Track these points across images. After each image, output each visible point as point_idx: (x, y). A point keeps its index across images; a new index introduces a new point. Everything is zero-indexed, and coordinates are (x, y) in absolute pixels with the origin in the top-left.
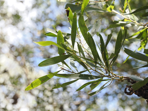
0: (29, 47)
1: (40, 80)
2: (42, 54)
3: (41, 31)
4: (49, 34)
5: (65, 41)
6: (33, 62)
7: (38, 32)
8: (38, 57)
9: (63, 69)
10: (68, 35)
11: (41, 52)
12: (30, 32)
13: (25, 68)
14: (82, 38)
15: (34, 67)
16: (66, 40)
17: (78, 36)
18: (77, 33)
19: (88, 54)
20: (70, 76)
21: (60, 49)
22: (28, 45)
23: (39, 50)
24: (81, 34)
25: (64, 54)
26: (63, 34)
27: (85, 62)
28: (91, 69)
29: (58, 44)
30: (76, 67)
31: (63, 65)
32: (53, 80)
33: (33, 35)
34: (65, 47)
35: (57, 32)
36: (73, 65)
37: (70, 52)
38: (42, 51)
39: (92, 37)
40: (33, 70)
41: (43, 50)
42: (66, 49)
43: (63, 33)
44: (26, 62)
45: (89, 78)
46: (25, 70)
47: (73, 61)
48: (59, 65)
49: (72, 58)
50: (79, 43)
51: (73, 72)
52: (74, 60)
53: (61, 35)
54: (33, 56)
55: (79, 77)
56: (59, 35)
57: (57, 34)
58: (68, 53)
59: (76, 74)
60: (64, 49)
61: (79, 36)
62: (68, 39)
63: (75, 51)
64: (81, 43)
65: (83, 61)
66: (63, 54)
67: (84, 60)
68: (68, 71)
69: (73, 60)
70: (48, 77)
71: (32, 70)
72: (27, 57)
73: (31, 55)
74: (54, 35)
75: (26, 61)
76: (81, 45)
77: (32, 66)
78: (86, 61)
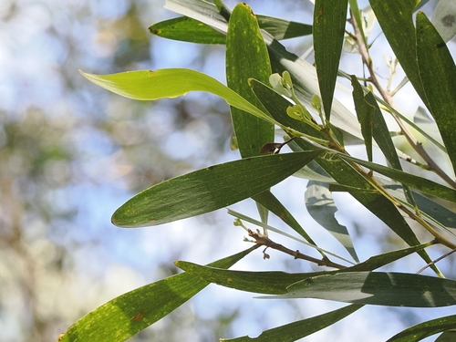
0: (45, 123)
1: (123, 309)
2: (127, 168)
3: (119, 23)
4: (176, 26)
5: (279, 69)
6: (69, 216)
7: (102, 29)
8: (97, 184)
9: (263, 241)
10: (296, 30)
11: (120, 153)
12: (52, 31)
13: (22, 252)
14: (383, 54)
15: (77, 245)
16: (285, 62)
17: (359, 36)
18: (350, 21)
19: (419, 148)
20: (310, 281)
21: (246, 115)
22: (38, 110)
23: (106, 140)
24: (372, 25)
25: (271, 146)
26: (262, 26)
27: (398, 196)
28: (438, 241)
29: (230, 85)
30: (343, 230)
31: (264, 217)
32: (192, 325)
33: (72, 47)
34: (276, 106)
35: (224, 14)
36: (324, 214)
37: (305, 137)
38: (124, 147)
39: (442, 45)
40: (71, 266)
41: (130, 143)
42: (286, 121)
43: (264, 21)
44: (24, 217)
45: (427, 295)
46: (21, 264)
47: (325, 191)
48: (240, 216)
49: (318, 171)
50: (362, 83)
51: (326, 261)
52: (332, 188)
53: (252, 35)
54: (68, 181)
55: (364, 290)
56: (236, 30)
57: (223, 27)
58: (292, 140)
59: (343, 269)
60: (272, 120)
61: (365, 40)
62: (293, 57)
63: (341, 134)
64: (372, 79)
65: (389, 191)
66: (263, 151)
67: (394, 187)
68: (298, 255)
69: (325, 185)
70: (174, 289)
71: (66, 262)
72: (32, 186)
73: (55, 169)
74: (205, 34)
75: (27, 207)
76: (376, 93)
77: (66, 241)
78: (408, 194)
